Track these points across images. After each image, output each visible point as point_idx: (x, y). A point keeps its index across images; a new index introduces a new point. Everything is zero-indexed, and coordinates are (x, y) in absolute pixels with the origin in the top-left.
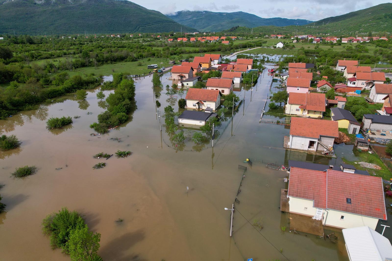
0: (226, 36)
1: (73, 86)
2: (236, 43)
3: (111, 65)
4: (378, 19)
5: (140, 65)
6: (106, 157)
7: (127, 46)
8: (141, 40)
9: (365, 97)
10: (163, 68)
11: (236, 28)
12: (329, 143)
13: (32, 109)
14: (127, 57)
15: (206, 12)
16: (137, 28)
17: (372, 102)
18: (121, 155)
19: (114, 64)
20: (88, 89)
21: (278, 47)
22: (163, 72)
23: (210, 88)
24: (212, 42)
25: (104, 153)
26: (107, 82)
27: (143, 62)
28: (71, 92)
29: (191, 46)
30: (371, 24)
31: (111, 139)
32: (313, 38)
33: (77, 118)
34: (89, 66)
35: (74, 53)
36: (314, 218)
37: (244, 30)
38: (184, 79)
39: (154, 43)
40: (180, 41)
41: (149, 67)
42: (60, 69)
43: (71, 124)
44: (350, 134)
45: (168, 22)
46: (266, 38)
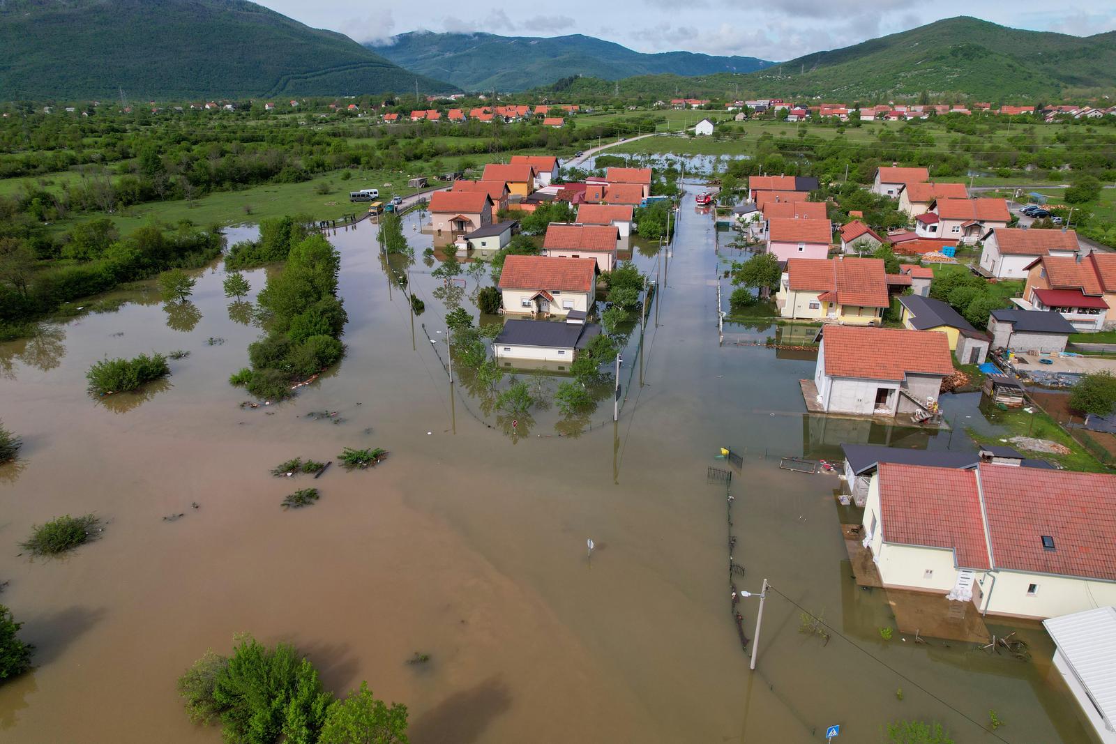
0: (546, 103)
1: (137, 259)
2: (583, 123)
3: (235, 193)
4: (937, 59)
5: (325, 192)
6: (313, 471)
7: (267, 136)
8: (302, 118)
9: (969, 265)
10: (397, 199)
11: (571, 80)
12: (928, 392)
13: (19, 337)
14: (280, 169)
15: (481, 35)
16: (281, 82)
17: (990, 278)
18: (356, 461)
19: (243, 189)
20: (186, 267)
21: (701, 134)
22: (401, 211)
23: (555, 254)
24: (511, 121)
25: (304, 460)
26: (240, 246)
27: (331, 182)
28: (133, 280)
29: (456, 133)
30: (921, 71)
31: (309, 415)
32: (787, 107)
33: (178, 356)
34: (166, 198)
35: (103, 160)
36: (951, 597)
37: (594, 85)
38: (469, 230)
39: (343, 125)
40: (418, 121)
41: (354, 198)
42: (75, 207)
43: (166, 375)
44: (963, 365)
45: (372, 64)
46: (659, 108)
